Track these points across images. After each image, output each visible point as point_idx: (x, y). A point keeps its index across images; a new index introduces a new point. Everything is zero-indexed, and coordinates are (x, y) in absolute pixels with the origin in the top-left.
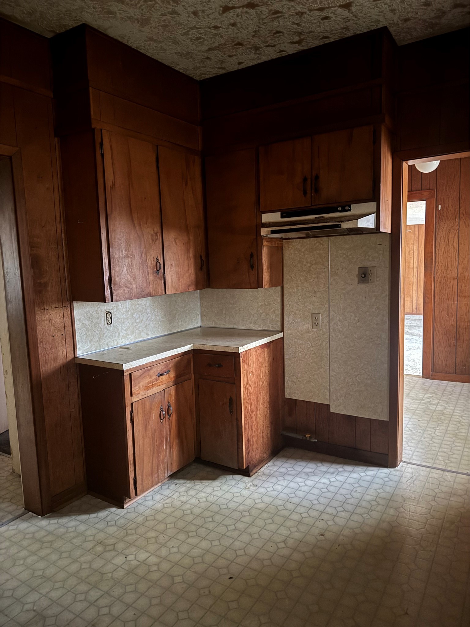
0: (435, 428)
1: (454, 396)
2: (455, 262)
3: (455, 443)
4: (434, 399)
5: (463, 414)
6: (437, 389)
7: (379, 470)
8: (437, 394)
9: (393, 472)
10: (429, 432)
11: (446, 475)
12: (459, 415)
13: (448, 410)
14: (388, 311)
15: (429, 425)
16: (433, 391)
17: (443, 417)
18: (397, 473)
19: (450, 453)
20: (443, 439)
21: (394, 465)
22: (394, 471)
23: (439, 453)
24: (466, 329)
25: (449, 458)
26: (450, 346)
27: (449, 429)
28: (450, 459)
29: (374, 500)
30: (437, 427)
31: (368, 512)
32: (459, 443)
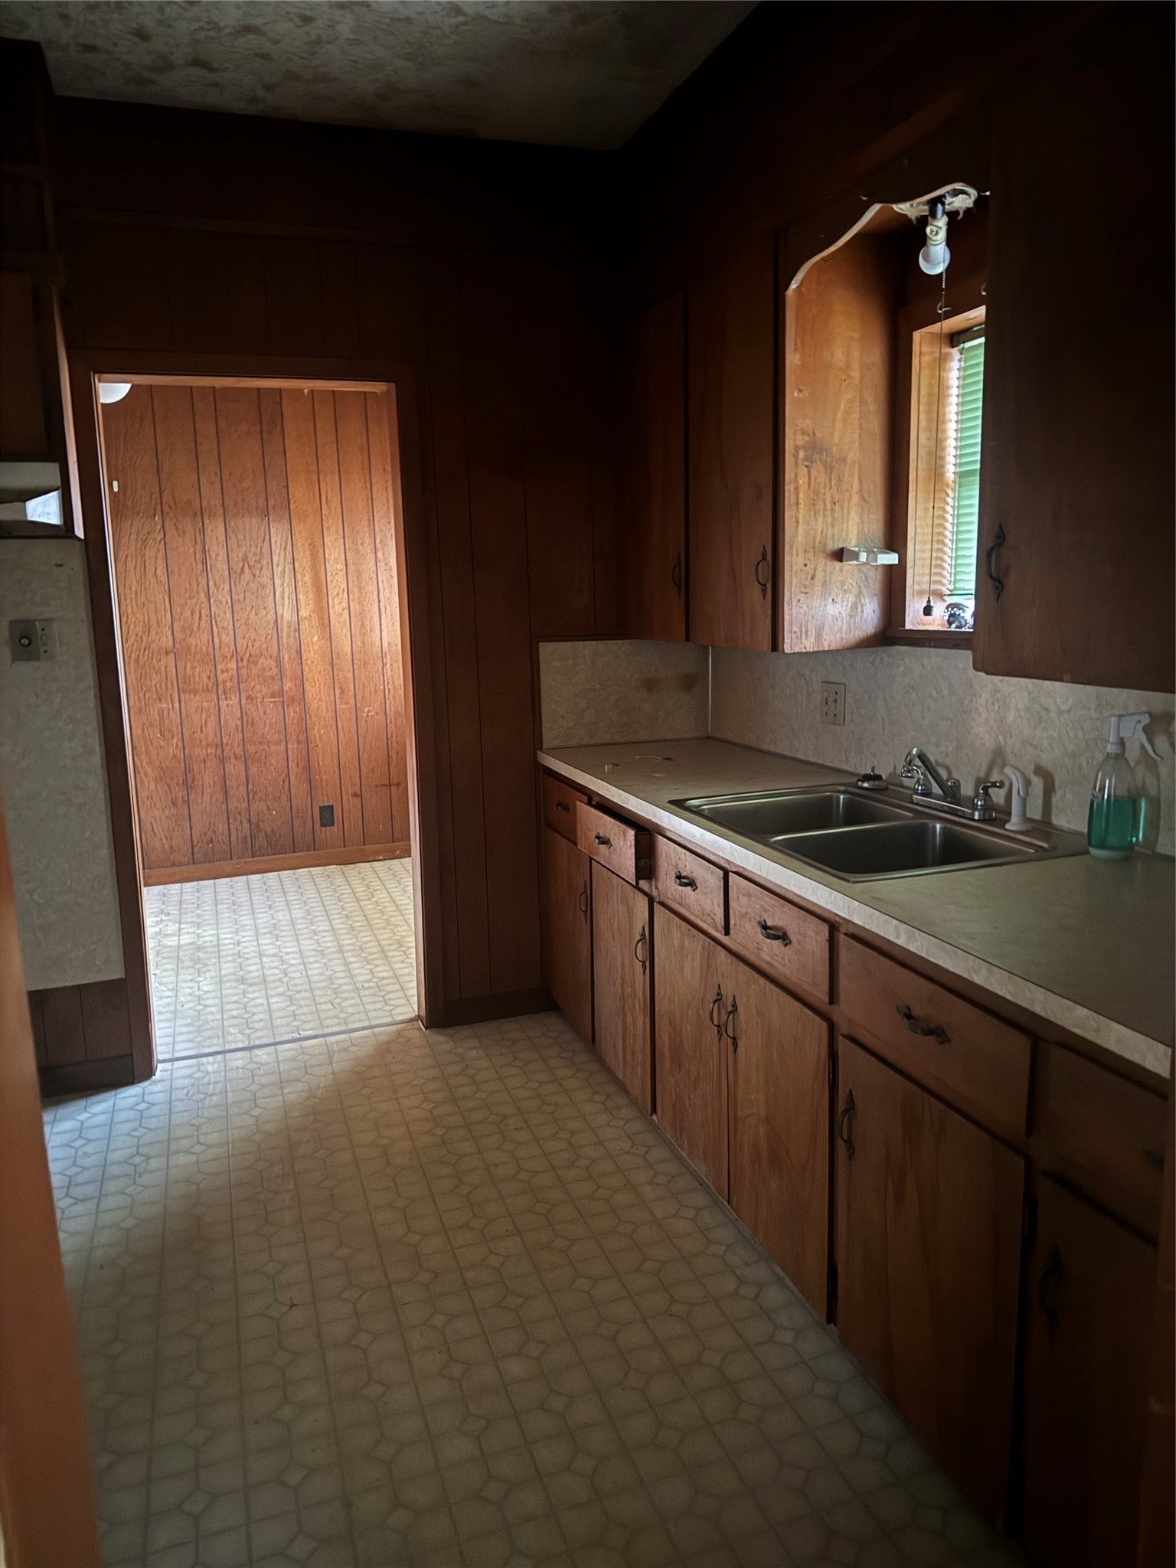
0: (196, 980)
1: (206, 908)
2: (165, 615)
3: (247, 995)
4: (167, 925)
5: (237, 938)
6: (163, 903)
7: (116, 1095)
8: (169, 913)
9: (149, 1088)
10: (187, 990)
11: (258, 1056)
12: (231, 941)
13: (206, 939)
14: (96, 725)
15: (181, 977)
16: (158, 910)
17: (201, 955)
18: (158, 1087)
19: (247, 1016)
20: (221, 994)
21: (148, 1072)
22: (151, 1084)
23: (225, 1023)
24: (205, 762)
25: (247, 1024)
26: (174, 804)
27: (223, 973)
28: (251, 1026)
29: (135, 1153)
30: (199, 976)
31: (135, 1180)
32: (255, 992)
